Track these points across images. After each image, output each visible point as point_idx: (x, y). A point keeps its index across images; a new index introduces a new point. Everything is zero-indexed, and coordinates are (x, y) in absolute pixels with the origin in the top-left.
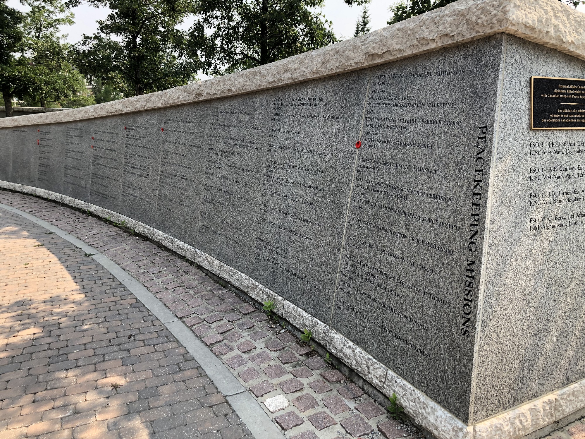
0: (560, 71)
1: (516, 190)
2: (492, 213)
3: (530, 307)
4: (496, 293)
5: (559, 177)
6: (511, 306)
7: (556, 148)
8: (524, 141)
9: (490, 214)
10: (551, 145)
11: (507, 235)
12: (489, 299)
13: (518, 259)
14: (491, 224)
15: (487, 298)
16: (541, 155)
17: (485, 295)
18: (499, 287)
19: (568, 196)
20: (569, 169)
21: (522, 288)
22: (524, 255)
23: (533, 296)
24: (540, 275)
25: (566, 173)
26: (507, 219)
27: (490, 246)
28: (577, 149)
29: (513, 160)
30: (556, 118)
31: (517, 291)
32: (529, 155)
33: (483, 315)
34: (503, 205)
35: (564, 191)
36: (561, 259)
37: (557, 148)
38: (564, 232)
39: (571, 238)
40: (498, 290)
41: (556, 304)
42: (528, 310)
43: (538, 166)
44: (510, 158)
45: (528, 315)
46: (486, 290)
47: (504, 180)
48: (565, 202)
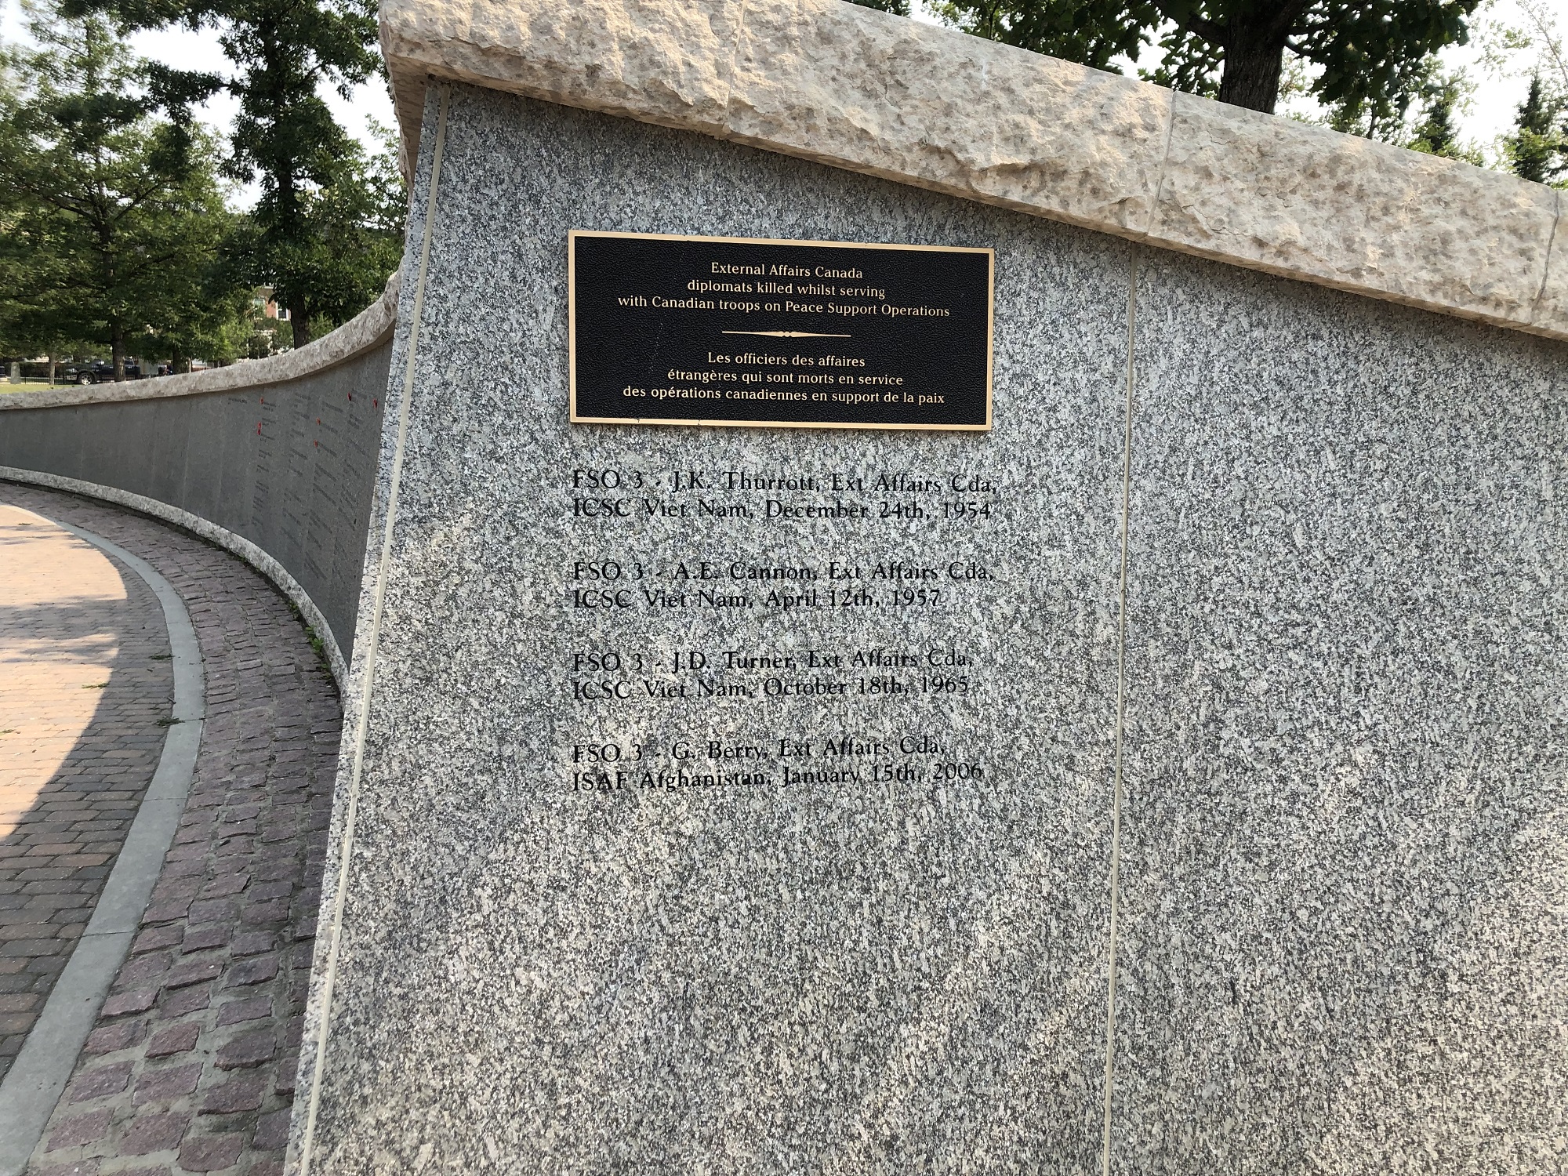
0: (728, 213)
1: (501, 640)
2: (374, 714)
3: (574, 1072)
4: (395, 1006)
5: (729, 601)
6: (474, 1059)
7: (715, 495)
8: (543, 464)
9: (363, 720)
10: (684, 482)
11: (451, 799)
12: (356, 1023)
13: (510, 890)
14: (367, 755)
15: (348, 1020)
16: (632, 518)
17: (339, 1008)
18: (412, 987)
19: (773, 671)
20: (782, 573)
21: (534, 997)
22: (542, 878)
23: (586, 1032)
24: (626, 960)
25: (763, 590)
26: (454, 744)
27: (365, 835)
28: (821, 502)
29: (487, 531)
30: (699, 385)
31: (503, 1008)
32: (570, 514)
33: (327, 1081)
34: (429, 692)
35: (758, 654)
36: (743, 907)
37: (719, 494)
38: (757, 805)
39: (798, 829)
40: (402, 997)
41: (712, 1076)
42: (560, 1082)
43: (617, 554)
44: (466, 520)
45: (563, 1100)
46: (342, 989)
47: (439, 600)
48: (761, 694)
